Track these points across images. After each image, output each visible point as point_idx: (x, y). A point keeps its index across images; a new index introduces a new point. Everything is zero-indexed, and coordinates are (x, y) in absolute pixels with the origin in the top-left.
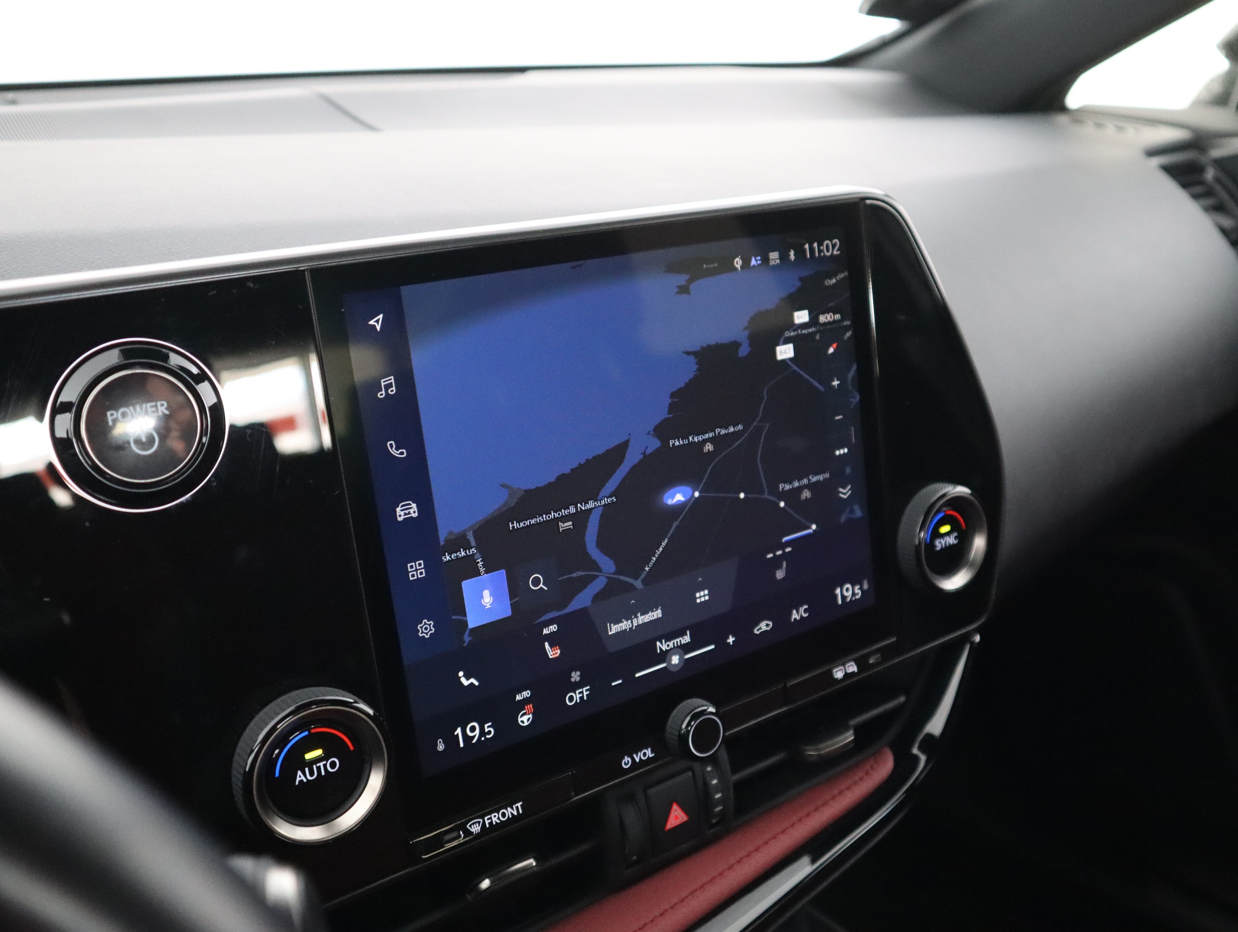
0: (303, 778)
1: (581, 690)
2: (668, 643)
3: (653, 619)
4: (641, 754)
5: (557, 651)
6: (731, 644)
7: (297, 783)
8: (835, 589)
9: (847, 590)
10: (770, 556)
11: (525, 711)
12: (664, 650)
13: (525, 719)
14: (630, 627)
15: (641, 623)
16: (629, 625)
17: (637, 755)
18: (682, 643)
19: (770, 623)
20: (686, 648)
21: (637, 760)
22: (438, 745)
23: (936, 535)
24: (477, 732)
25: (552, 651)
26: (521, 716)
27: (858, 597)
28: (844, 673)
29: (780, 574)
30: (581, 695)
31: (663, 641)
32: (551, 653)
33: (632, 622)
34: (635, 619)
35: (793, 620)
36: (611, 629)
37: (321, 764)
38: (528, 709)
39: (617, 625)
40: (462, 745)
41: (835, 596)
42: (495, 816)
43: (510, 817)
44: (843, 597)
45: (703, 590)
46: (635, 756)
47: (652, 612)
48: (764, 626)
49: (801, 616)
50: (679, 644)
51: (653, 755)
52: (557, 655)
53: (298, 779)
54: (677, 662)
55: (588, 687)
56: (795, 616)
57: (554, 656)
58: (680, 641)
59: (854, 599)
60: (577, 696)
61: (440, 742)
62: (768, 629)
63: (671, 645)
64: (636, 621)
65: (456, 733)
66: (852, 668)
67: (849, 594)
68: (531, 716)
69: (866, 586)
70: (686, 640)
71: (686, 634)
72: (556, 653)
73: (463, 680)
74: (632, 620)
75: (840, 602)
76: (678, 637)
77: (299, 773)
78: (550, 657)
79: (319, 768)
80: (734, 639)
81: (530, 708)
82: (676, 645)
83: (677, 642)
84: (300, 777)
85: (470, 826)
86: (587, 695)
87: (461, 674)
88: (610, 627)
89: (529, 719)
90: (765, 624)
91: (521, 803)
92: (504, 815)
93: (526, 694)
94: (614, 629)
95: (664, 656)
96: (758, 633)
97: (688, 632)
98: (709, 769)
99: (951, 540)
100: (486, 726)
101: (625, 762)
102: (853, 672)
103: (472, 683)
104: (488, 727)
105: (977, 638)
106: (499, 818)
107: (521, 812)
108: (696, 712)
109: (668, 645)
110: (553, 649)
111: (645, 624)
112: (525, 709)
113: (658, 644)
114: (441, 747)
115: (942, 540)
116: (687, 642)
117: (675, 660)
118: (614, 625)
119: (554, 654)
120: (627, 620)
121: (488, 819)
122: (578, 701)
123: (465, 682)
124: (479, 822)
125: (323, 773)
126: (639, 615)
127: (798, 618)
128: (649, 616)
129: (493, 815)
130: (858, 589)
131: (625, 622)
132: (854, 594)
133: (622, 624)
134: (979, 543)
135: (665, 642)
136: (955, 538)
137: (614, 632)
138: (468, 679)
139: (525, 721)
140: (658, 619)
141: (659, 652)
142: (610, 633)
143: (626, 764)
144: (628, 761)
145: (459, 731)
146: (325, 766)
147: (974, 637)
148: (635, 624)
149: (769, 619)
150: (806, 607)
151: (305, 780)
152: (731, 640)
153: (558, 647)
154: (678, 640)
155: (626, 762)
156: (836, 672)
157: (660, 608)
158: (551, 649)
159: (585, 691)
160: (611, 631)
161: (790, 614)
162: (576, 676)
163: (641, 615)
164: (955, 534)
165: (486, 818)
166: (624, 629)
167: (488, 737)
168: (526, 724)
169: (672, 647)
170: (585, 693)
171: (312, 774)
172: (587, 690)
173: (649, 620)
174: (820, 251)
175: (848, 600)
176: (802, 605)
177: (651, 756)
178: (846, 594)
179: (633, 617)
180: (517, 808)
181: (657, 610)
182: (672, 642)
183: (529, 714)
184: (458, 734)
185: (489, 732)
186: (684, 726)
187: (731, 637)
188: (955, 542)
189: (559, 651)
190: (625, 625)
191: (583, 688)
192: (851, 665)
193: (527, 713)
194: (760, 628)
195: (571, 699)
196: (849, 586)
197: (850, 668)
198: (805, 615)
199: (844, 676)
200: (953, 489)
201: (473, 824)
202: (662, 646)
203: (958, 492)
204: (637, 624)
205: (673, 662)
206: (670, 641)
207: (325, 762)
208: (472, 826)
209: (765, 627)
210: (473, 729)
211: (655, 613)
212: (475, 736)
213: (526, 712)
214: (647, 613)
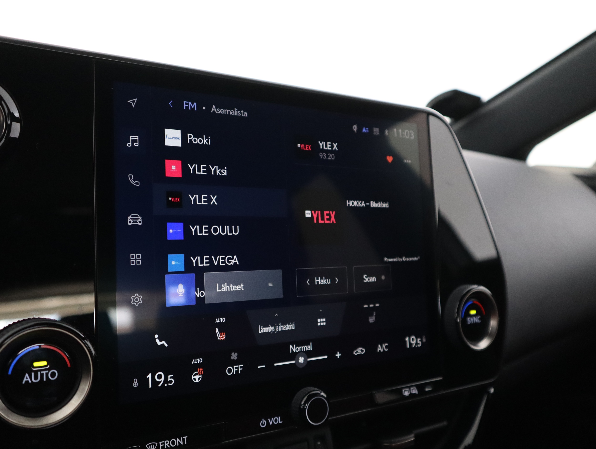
0: (29, 379)
1: (237, 366)
2: (297, 348)
3: (289, 329)
4: (273, 420)
5: (223, 336)
6: (338, 357)
7: (24, 382)
8: (405, 337)
9: (413, 339)
10: (366, 306)
11: (197, 372)
12: (295, 351)
13: (197, 378)
14: (274, 331)
15: (281, 330)
16: (273, 330)
17: (271, 420)
18: (307, 350)
19: (364, 350)
20: (308, 354)
21: (271, 424)
22: (133, 383)
23: (467, 314)
24: (163, 379)
25: (220, 335)
26: (194, 376)
27: (419, 346)
28: (409, 393)
29: (371, 320)
30: (237, 370)
31: (295, 345)
32: (220, 337)
33: (275, 328)
34: (277, 327)
35: (378, 351)
36: (261, 330)
37: (44, 372)
38: (199, 371)
39: (265, 328)
40: (150, 386)
41: (405, 342)
42: (167, 443)
43: (178, 445)
44: (411, 344)
45: (323, 318)
46: (269, 420)
47: (288, 325)
48: (360, 351)
49: (384, 350)
50: (305, 350)
51: (282, 422)
52: (223, 339)
53: (25, 379)
54: (302, 362)
55: (242, 366)
56: (380, 349)
57: (221, 339)
58: (306, 348)
59: (417, 346)
60: (234, 370)
61: (135, 380)
62: (363, 353)
63: (299, 350)
64: (278, 328)
65: (147, 377)
66: (415, 391)
67: (414, 342)
68: (201, 376)
69: (424, 340)
70: (309, 348)
71: (310, 345)
72: (223, 337)
73: (157, 340)
74: (275, 326)
75: (408, 346)
76: (304, 345)
77: (27, 375)
78: (219, 339)
79: (42, 375)
80: (340, 355)
81: (201, 370)
82: (302, 350)
83: (303, 348)
84: (27, 378)
85: (148, 446)
86: (240, 370)
87: (156, 336)
88: (261, 328)
90: (361, 350)
91: (187, 437)
92: (173, 443)
93: (200, 360)
94: (263, 330)
95: (294, 356)
96: (356, 354)
97: (311, 343)
98: (319, 443)
99: (476, 320)
100: (169, 376)
101: (262, 423)
102: (415, 394)
103: (163, 344)
104: (171, 378)
105: (492, 390)
106: (169, 445)
107: (186, 443)
108: (312, 394)
109: (297, 349)
110: (221, 334)
111: (283, 331)
112: (198, 371)
113: (291, 346)
114: (135, 384)
115: (471, 318)
116: (310, 349)
117: (301, 360)
118: (263, 328)
119: (221, 337)
120: (272, 326)
121: (162, 444)
122: (234, 373)
123: (159, 343)
124: (155, 445)
125: (45, 379)
126: (280, 324)
127: (382, 351)
128: (287, 327)
129: (165, 442)
130: (419, 341)
131: (271, 327)
132: (417, 343)
133: (268, 328)
134: (493, 323)
135: (296, 347)
136: (479, 319)
137: (263, 332)
138: (160, 341)
139: (197, 379)
140: (292, 330)
141: (291, 352)
142: (260, 332)
143: (263, 425)
144: (264, 422)
145: (150, 376)
146: (47, 374)
147: (490, 389)
148: (277, 330)
149: (363, 347)
150: (387, 344)
151: (30, 382)
152: (338, 355)
153: (224, 333)
154: (304, 347)
156: (404, 391)
157: (294, 323)
158: (220, 334)
159: (240, 368)
160: (260, 331)
161: (377, 347)
162: (234, 356)
163: (281, 325)
164: (479, 317)
165: (160, 443)
166: (269, 331)
167: (169, 384)
168: (197, 381)
169: (300, 351)
170: (239, 369)
171: (36, 378)
172: (241, 367)
173: (286, 329)
174: (403, 135)
175: (413, 346)
176: (385, 343)
177: (280, 422)
178: (412, 342)
179: (276, 325)
180: (184, 439)
181: (292, 324)
182: (300, 348)
183: (200, 375)
184: (149, 378)
185: (171, 382)
186: (302, 403)
187: (338, 353)
188: (479, 322)
189: (225, 336)
190: (270, 329)
191: (238, 365)
192: (414, 389)
193: (199, 374)
194: (357, 352)
195: (230, 371)
196: (413, 337)
198: (386, 350)
199: (409, 394)
200: (477, 287)
201: (150, 445)
202: (294, 349)
203: (480, 289)
204: (278, 330)
206: (299, 347)
207: (47, 372)
208: (150, 447)
209: (360, 352)
210: (160, 377)
211: (290, 326)
212: (161, 381)
213: (198, 373)
214: (286, 325)
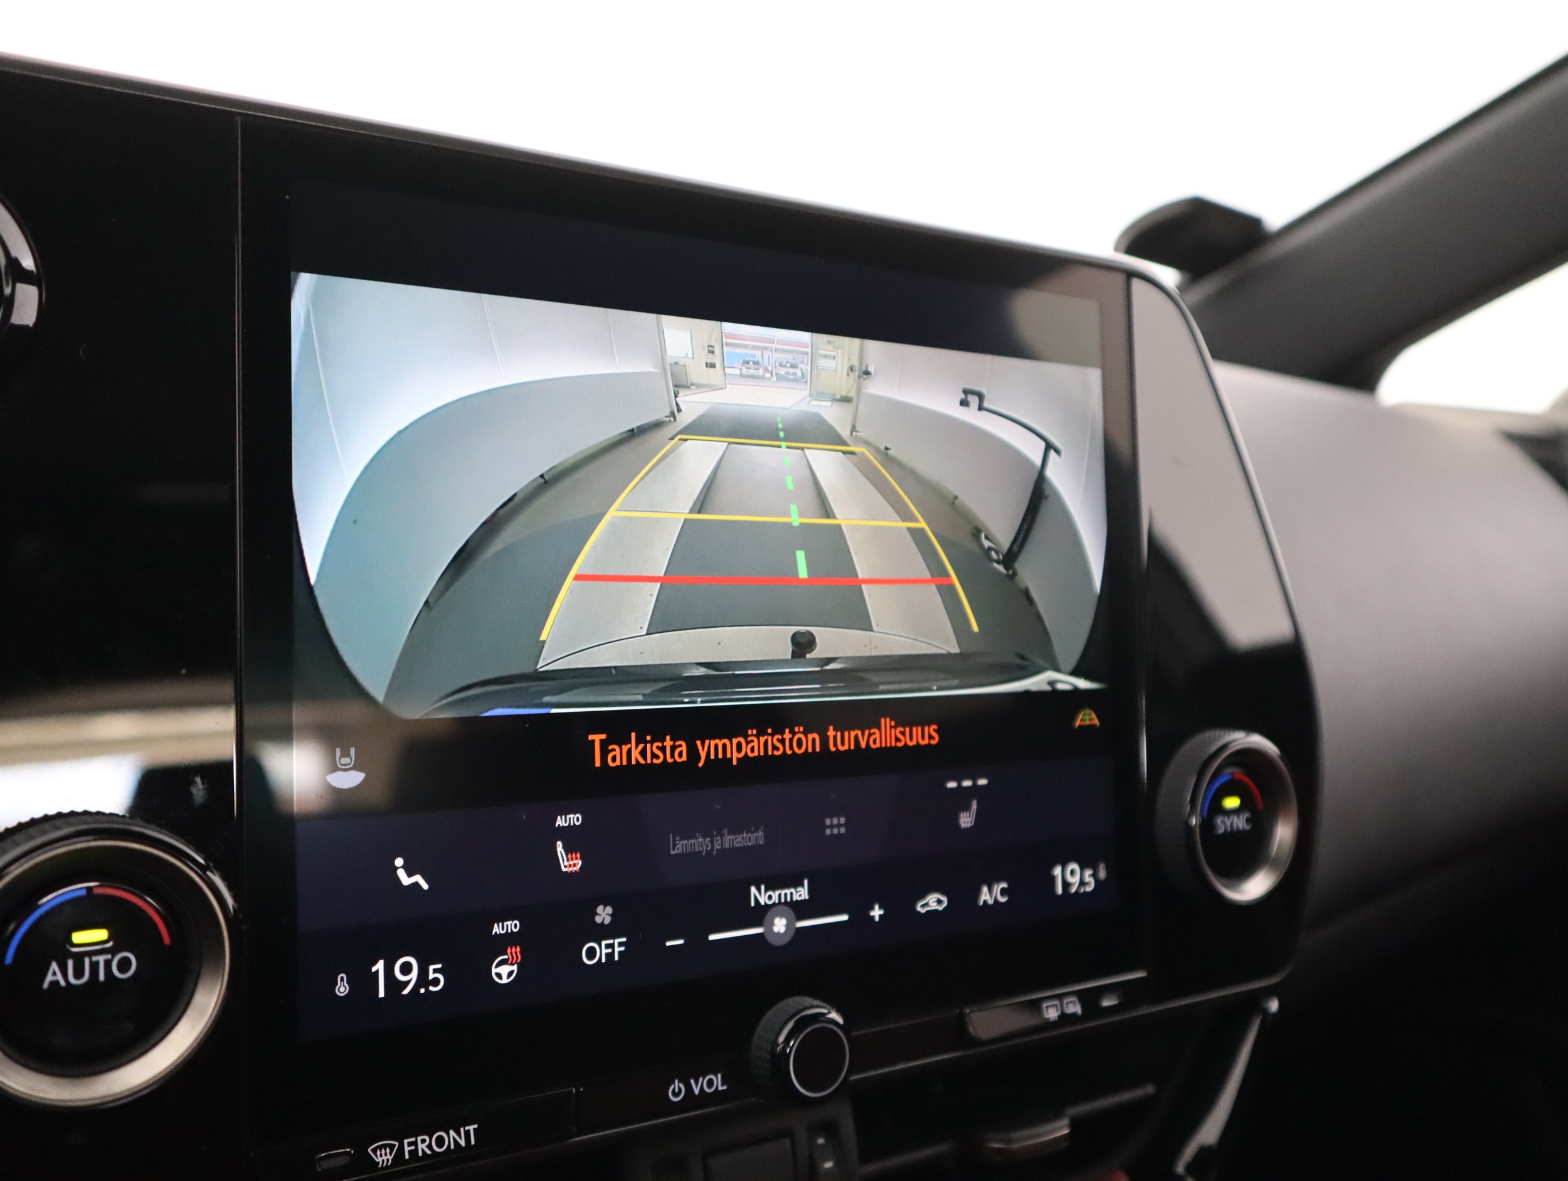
0: (59, 977)
1: (611, 941)
2: (770, 893)
3: (750, 844)
4: (703, 1081)
6: (877, 919)
7: (46, 985)
8: (1052, 866)
9: (1072, 872)
10: (952, 785)
11: (506, 957)
12: (763, 903)
14: (709, 849)
15: (727, 846)
16: (708, 846)
17: (697, 1083)
18: (794, 900)
19: (944, 899)
20: (800, 910)
21: (697, 1091)
22: (337, 984)
23: (1216, 808)
24: (414, 975)
26: (498, 965)
27: (1089, 889)
28: (1060, 1013)
29: (966, 820)
30: (610, 951)
31: (763, 887)
33: (712, 842)
34: (718, 838)
35: (981, 903)
36: (674, 845)
37: (101, 959)
38: (511, 953)
39: (686, 841)
40: (382, 994)
41: (1053, 879)
42: (423, 1141)
43: (452, 1147)
44: (1066, 885)
45: (839, 816)
46: (692, 1081)
47: (747, 833)
48: (933, 902)
49: (996, 901)
50: (789, 900)
51: (725, 1088)
53: (49, 978)
54: (782, 930)
55: (624, 940)
56: (985, 896)
58: (791, 894)
59: (1082, 891)
60: (602, 952)
61: (342, 979)
62: (940, 908)
63: (775, 899)
64: (719, 842)
65: (374, 969)
66: (1074, 1007)
67: (1075, 880)
68: (515, 968)
69: (1102, 874)
70: (800, 895)
71: (802, 885)
72: (575, 865)
73: (401, 874)
74: (712, 837)
75: (1059, 890)
76: (788, 886)
77: (54, 966)
78: (564, 869)
79: (94, 966)
80: (882, 912)
81: (516, 953)
82: (783, 901)
83: (786, 894)
84: (54, 974)
85: (374, 1151)
86: (620, 953)
87: (399, 862)
88: (674, 840)
89: (510, 974)
90: (936, 899)
91: (476, 1126)
92: (440, 1142)
93: (512, 926)
94: (680, 846)
95: (760, 915)
96: (923, 911)
97: (806, 882)
98: (821, 1141)
99: (1240, 823)
100: (431, 968)
101: (674, 1089)
102: (1074, 1015)
103: (416, 884)
104: (435, 971)
105: (1274, 1006)
106: (430, 1146)
107: (473, 1142)
108: (806, 1015)
109: (770, 897)
111: (733, 851)
112: (506, 954)
113: (753, 890)
114: (342, 989)
115: (1226, 818)
116: (803, 898)
117: (780, 925)
118: (681, 840)
119: (570, 866)
120: (704, 837)
121: (410, 1144)
122: (604, 960)
123: (405, 880)
124: (392, 1147)
125: (102, 977)
126: (725, 831)
127: (991, 902)
128: (743, 838)
129: (419, 1139)
130: (1090, 876)
131: (701, 840)
132: (1082, 883)
133: (695, 841)
134: (1284, 833)
135: (766, 891)
136: (1247, 821)
137: (680, 851)
138: (410, 875)
139: (505, 976)
140: (757, 847)
141: (753, 904)
142: (672, 853)
143: (675, 1094)
144: (680, 1089)
145: (380, 966)
146: (108, 964)
147: (1267, 1002)
148: (717, 846)
149: (943, 893)
150: (1004, 885)
151: (63, 983)
152: (877, 912)
154: (788, 891)
155: (677, 1090)
156: (1047, 1007)
157: (763, 828)
158: (567, 855)
159: (618, 945)
160: (674, 849)
161: (978, 893)
163: (729, 834)
164: (1247, 815)
165: (406, 1142)
166: (697, 849)
167: (431, 988)
168: (505, 981)
169: (777, 902)
170: (617, 949)
171: (79, 973)
172: (620, 944)
173: (741, 845)
175: (1073, 890)
176: (998, 881)
177: (720, 1088)
178: (1069, 879)
179: (715, 833)
180: (467, 1133)
181: (757, 830)
182: (777, 893)
183: (512, 964)
184: (377, 971)
185: (436, 982)
186: (781, 1039)
187: (877, 907)
188: (1248, 827)
189: (580, 862)
190: (699, 844)
191: (614, 938)
192: (1071, 1002)
193: (510, 962)
194: (926, 905)
195: (591, 953)
196: (1074, 866)
197: (1070, 1005)
198: (1003, 900)
199: (1059, 1016)
200: (1244, 738)
201: (380, 1147)
202: (760, 896)
203: (1252, 743)
204: (719, 847)
205: (776, 929)
206: (774, 890)
207: (109, 957)
208: (378, 1153)
209: (935, 904)
210: (406, 969)
211: (753, 836)
212: (409, 981)
213: (508, 959)
214: (740, 832)
